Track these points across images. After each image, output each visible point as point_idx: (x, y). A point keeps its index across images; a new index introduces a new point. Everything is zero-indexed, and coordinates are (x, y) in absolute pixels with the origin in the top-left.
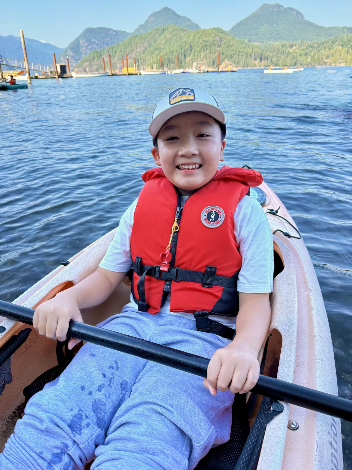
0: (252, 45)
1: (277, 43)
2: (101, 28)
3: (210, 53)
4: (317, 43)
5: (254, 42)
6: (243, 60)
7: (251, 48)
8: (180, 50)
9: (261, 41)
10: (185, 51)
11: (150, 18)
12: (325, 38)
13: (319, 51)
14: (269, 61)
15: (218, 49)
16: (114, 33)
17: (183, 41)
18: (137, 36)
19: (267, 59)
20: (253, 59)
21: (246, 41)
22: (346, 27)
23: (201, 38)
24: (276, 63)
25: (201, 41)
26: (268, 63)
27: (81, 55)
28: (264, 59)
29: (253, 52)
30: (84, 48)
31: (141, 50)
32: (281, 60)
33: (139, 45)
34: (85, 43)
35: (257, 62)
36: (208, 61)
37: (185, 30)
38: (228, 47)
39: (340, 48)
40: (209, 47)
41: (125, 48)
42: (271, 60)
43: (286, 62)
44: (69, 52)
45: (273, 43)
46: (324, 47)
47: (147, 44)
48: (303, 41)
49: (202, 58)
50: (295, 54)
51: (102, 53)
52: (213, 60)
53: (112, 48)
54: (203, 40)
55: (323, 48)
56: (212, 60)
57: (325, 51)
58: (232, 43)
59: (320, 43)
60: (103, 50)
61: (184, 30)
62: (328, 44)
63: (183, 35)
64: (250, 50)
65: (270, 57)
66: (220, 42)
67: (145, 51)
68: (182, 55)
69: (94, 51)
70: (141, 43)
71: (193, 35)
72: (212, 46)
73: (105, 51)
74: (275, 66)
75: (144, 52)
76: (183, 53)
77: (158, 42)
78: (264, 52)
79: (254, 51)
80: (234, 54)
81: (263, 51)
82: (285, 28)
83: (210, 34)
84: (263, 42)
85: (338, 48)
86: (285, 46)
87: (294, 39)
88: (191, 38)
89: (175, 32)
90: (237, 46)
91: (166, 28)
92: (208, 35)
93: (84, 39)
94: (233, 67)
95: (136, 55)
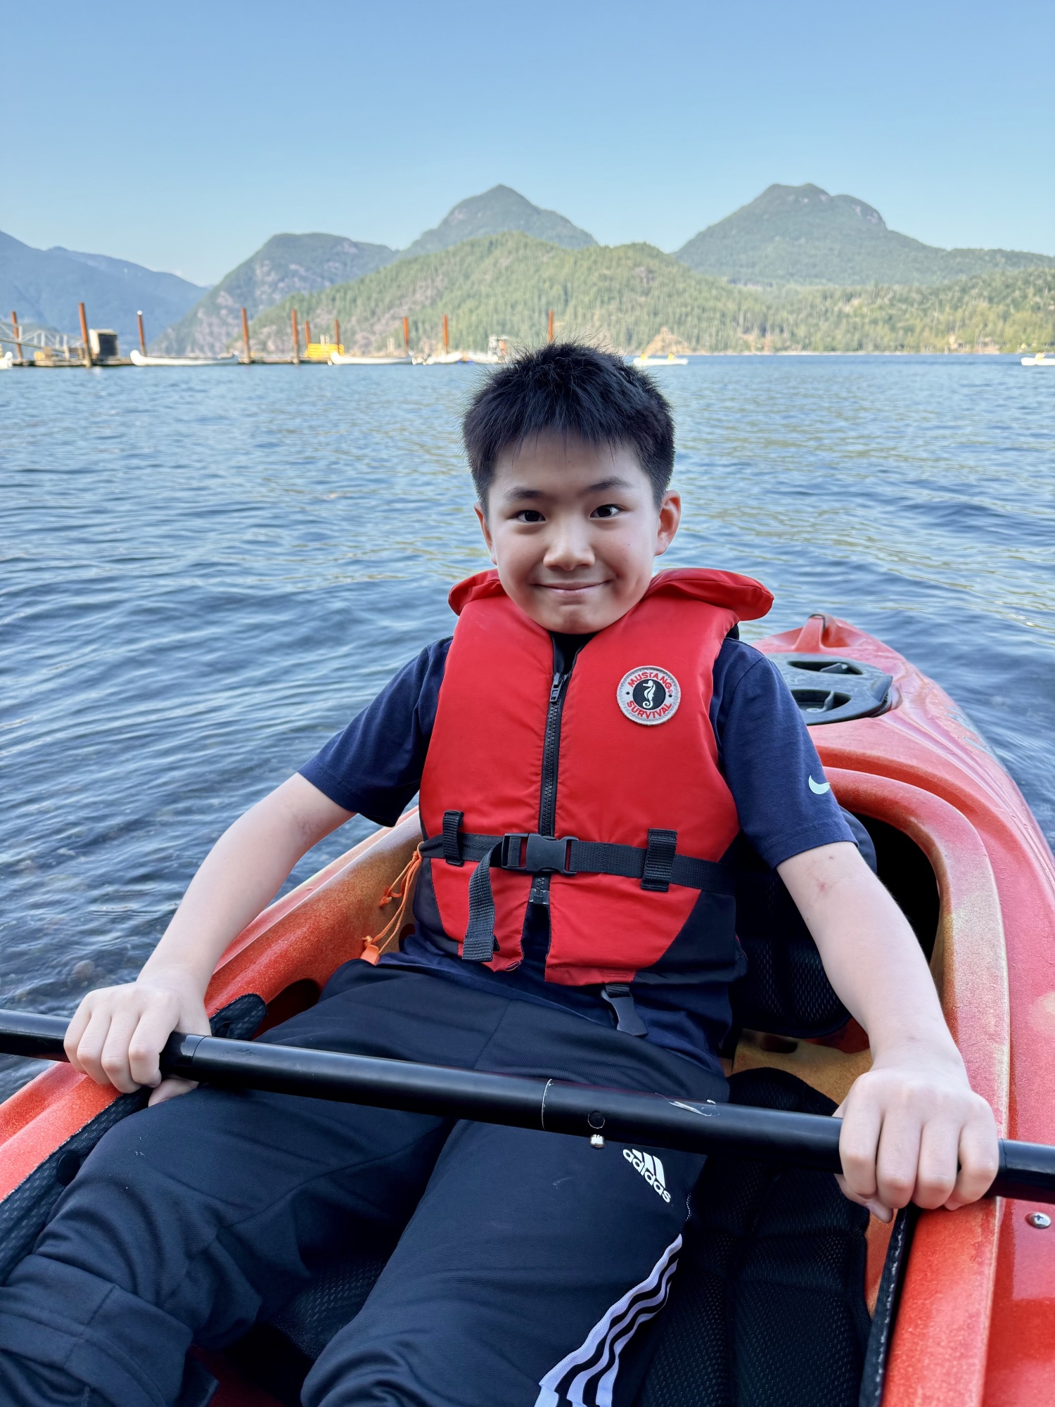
0: (740, 292)
1: (809, 288)
2: (314, 236)
3: (620, 310)
4: (919, 291)
5: (745, 284)
6: (713, 331)
7: (734, 300)
8: (536, 300)
9: (766, 280)
10: (548, 303)
11: (456, 213)
12: (944, 278)
13: (925, 311)
14: (786, 335)
15: (642, 299)
16: (353, 250)
17: (546, 275)
18: (416, 260)
19: (782, 331)
20: (740, 330)
21: (725, 279)
22: (1000, 251)
23: (596, 270)
24: (807, 341)
25: (594, 277)
26: (784, 342)
27: (256, 306)
28: (773, 330)
29: (739, 309)
30: (266, 288)
31: (427, 298)
32: (819, 335)
33: (419, 284)
34: (268, 274)
35: (752, 337)
36: (614, 331)
37: (552, 248)
38: (670, 296)
39: (983, 305)
40: (617, 295)
41: (380, 292)
42: (793, 334)
43: (834, 339)
44: (223, 297)
45: (799, 288)
46: (941, 303)
47: (442, 281)
48: (880, 287)
49: (597, 324)
50: (858, 320)
51: (314, 301)
52: (628, 329)
53: (342, 291)
54: (600, 275)
55: (937, 305)
56: (623, 330)
57: (942, 311)
58: (681, 286)
59: (929, 291)
60: (319, 295)
61: (548, 248)
62: (950, 294)
63: (545, 259)
64: (731, 306)
65: (788, 325)
66: (648, 283)
67: (438, 299)
68: (540, 313)
69: (293, 297)
70: (426, 279)
71: (572, 261)
72: (627, 294)
73: (323, 297)
74: (804, 348)
75: (433, 303)
76: (543, 309)
77: (474, 277)
78: (772, 311)
79: (744, 307)
80: (687, 315)
81: (769, 308)
82: (831, 249)
83: (620, 259)
84: (771, 285)
85: (977, 306)
86: (831, 297)
87: (857, 278)
88: (566, 270)
89: (521, 252)
90: (695, 294)
91: (497, 241)
92: (614, 263)
93: (266, 262)
94: (683, 348)
95: (410, 309)
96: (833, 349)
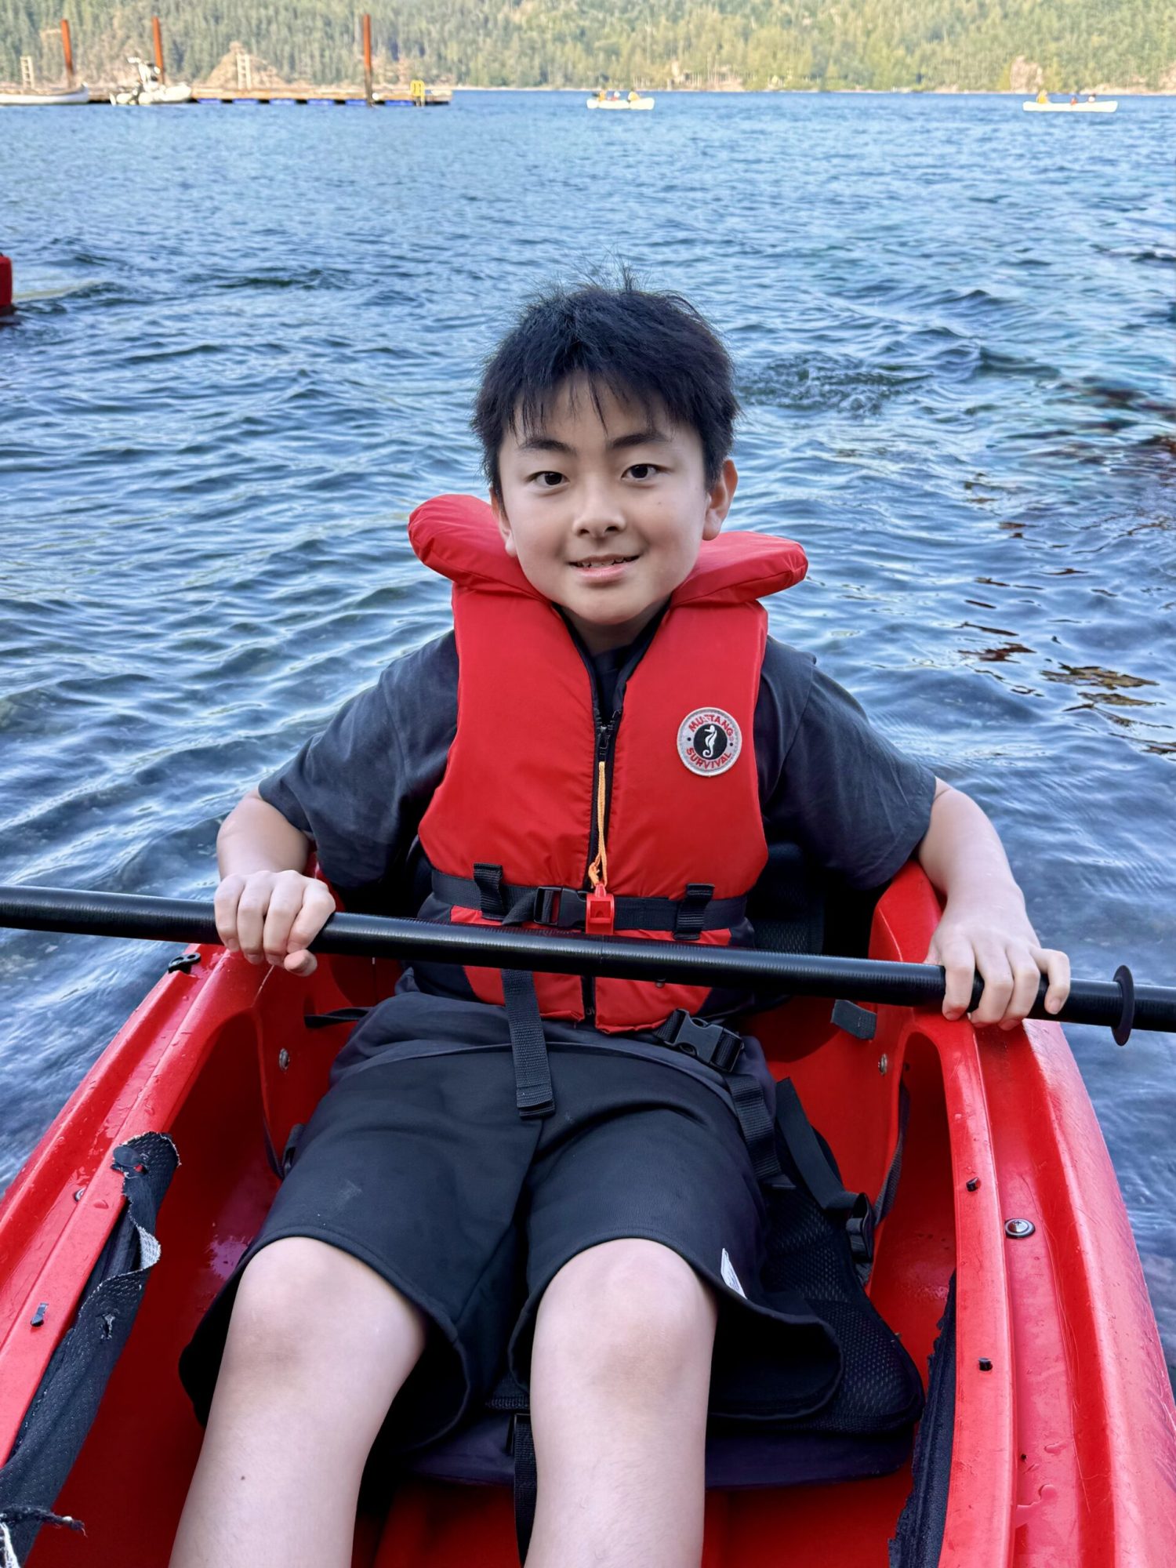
6: (315, 49)
13: (632, 23)
24: (464, 69)
55: (647, 12)
57: (656, 25)
64: (339, 8)
65: (430, 41)
74: (460, 79)
78: (401, 19)
79: (359, 11)
80: (269, 22)
81: (397, 12)
85: (706, 17)
94: (267, 78)
96: (505, 83)
